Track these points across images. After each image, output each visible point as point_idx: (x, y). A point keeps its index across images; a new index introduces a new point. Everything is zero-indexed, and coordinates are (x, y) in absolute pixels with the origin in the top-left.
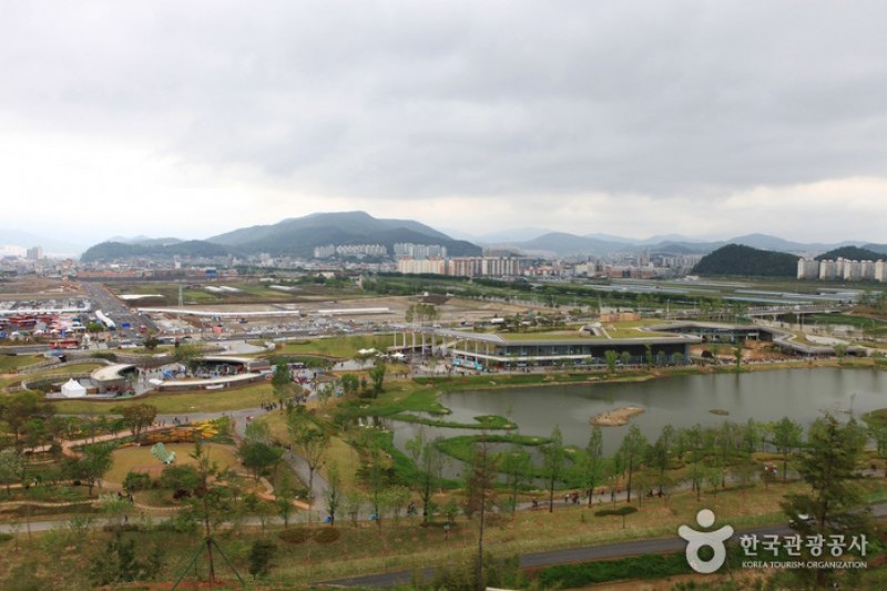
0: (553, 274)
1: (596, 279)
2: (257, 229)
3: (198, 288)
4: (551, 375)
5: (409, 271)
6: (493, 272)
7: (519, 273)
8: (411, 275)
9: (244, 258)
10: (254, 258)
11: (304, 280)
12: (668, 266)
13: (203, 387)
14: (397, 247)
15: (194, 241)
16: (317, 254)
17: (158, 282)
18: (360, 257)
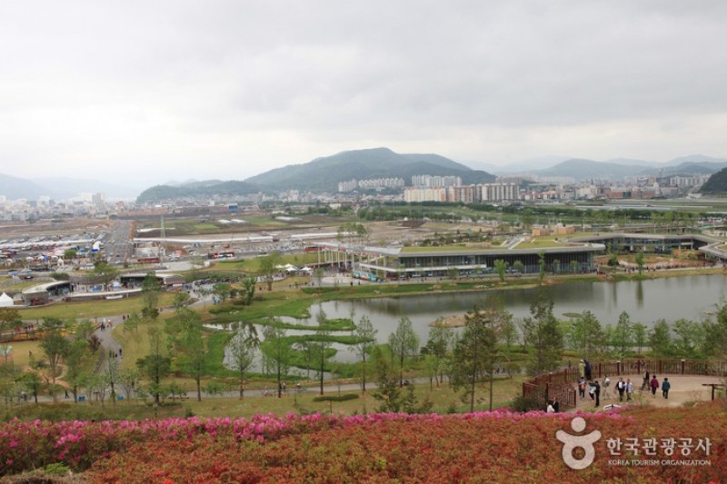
0: (553, 198)
1: (597, 201)
2: (290, 168)
3: (213, 221)
5: (413, 200)
6: (494, 198)
7: (519, 197)
8: (414, 204)
9: (275, 195)
10: (286, 194)
11: (311, 211)
12: (677, 186)
13: (104, 297)
14: (414, 179)
15: (231, 182)
16: (341, 189)
17: (183, 218)
18: (379, 189)
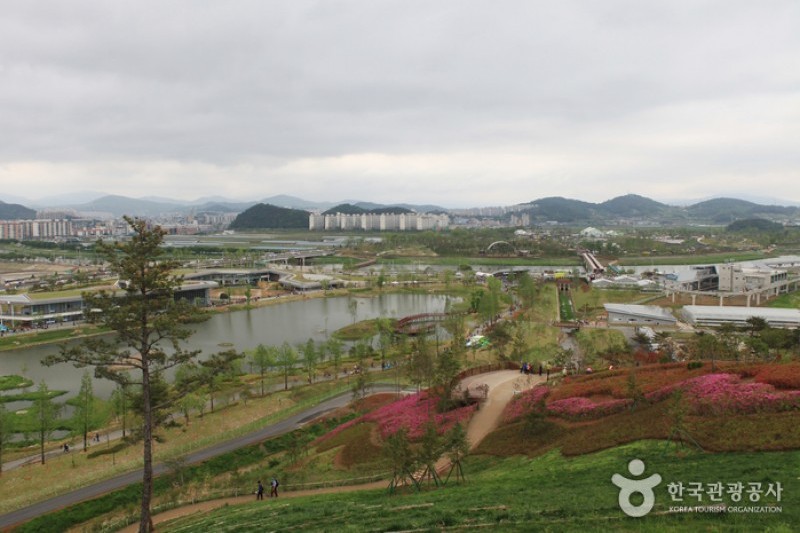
0: (106, 234)
4: (79, 328)
6: (45, 234)
7: (72, 234)
12: (211, 223)
